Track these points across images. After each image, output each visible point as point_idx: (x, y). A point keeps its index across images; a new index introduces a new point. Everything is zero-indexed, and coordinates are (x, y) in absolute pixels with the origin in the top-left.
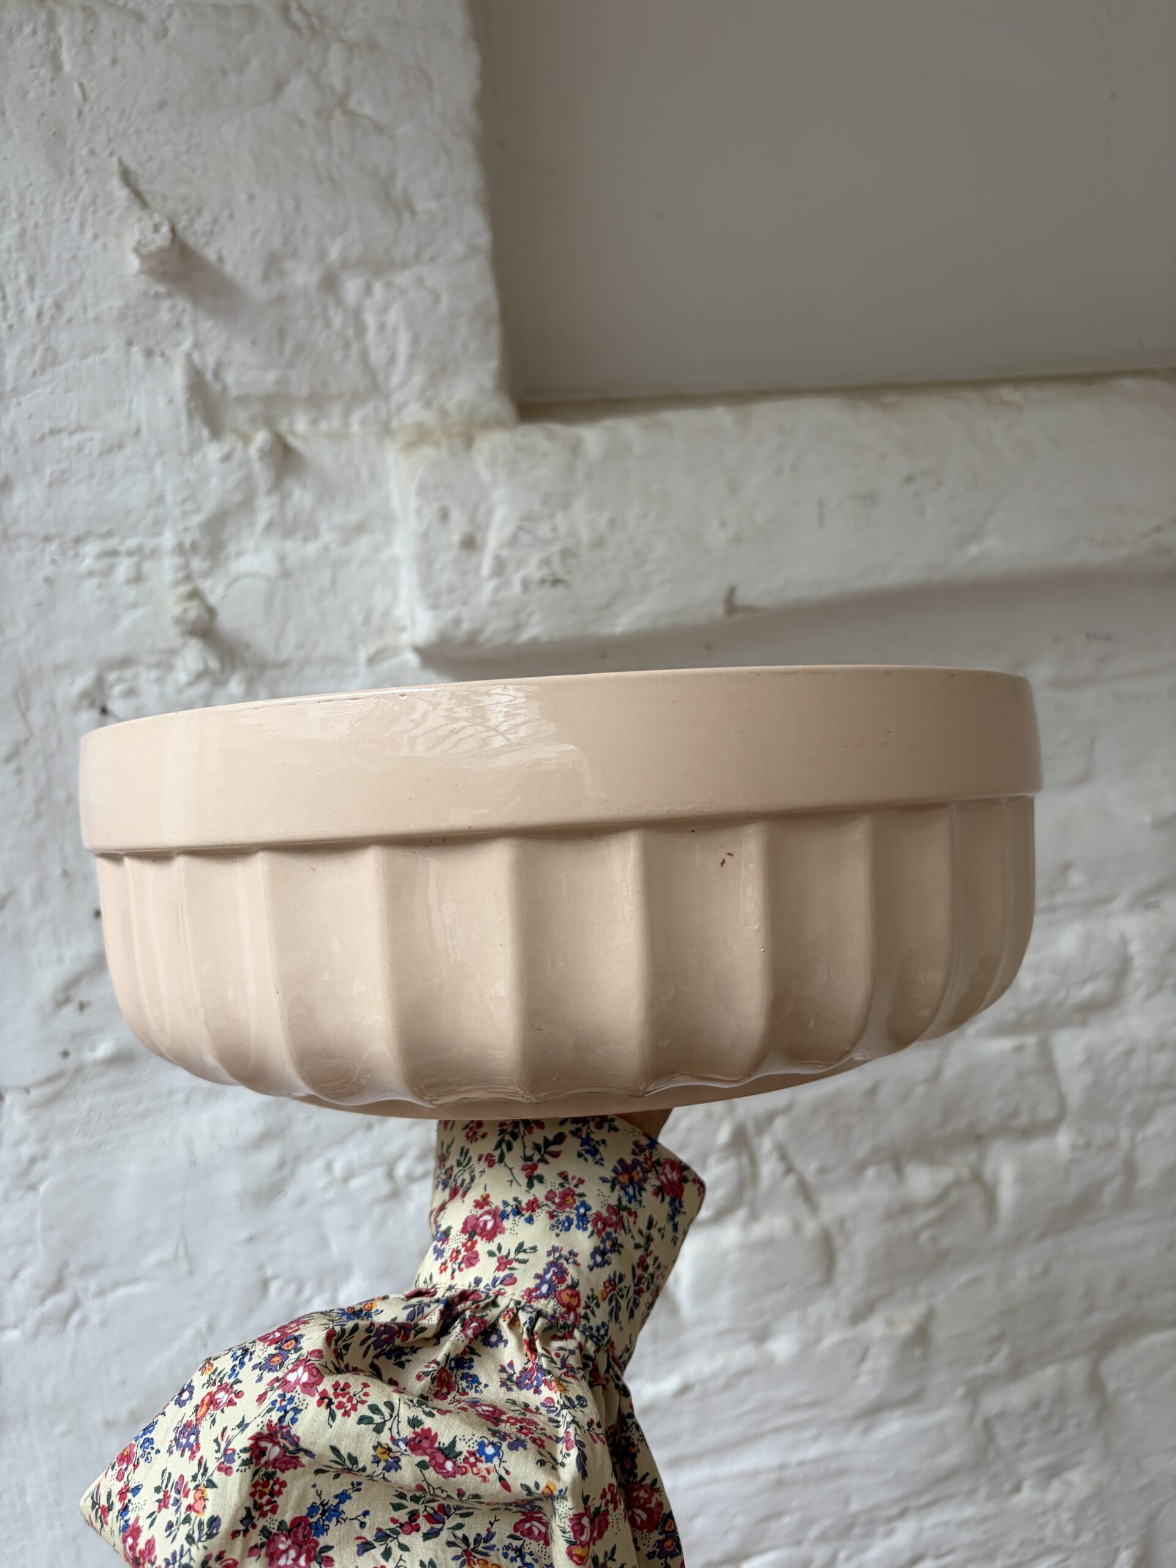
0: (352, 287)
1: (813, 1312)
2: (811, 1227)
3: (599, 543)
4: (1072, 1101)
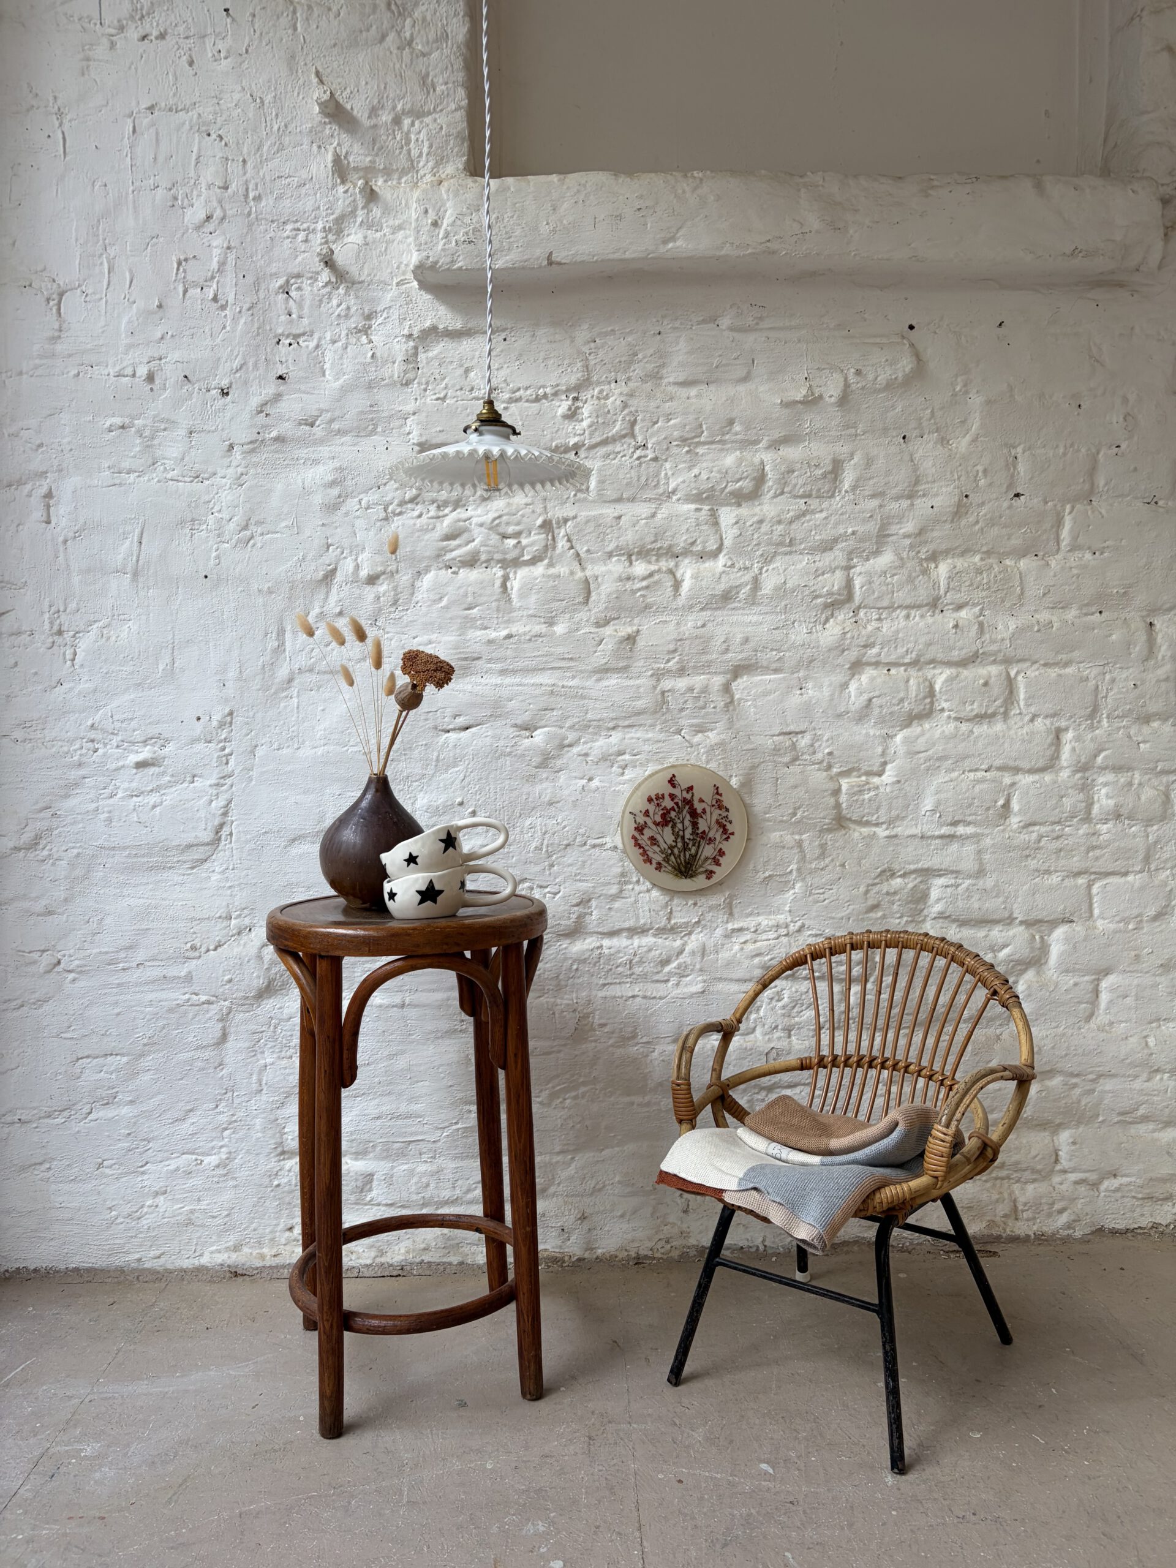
1: (578, 616)
2: (579, 575)
4: (727, 543)
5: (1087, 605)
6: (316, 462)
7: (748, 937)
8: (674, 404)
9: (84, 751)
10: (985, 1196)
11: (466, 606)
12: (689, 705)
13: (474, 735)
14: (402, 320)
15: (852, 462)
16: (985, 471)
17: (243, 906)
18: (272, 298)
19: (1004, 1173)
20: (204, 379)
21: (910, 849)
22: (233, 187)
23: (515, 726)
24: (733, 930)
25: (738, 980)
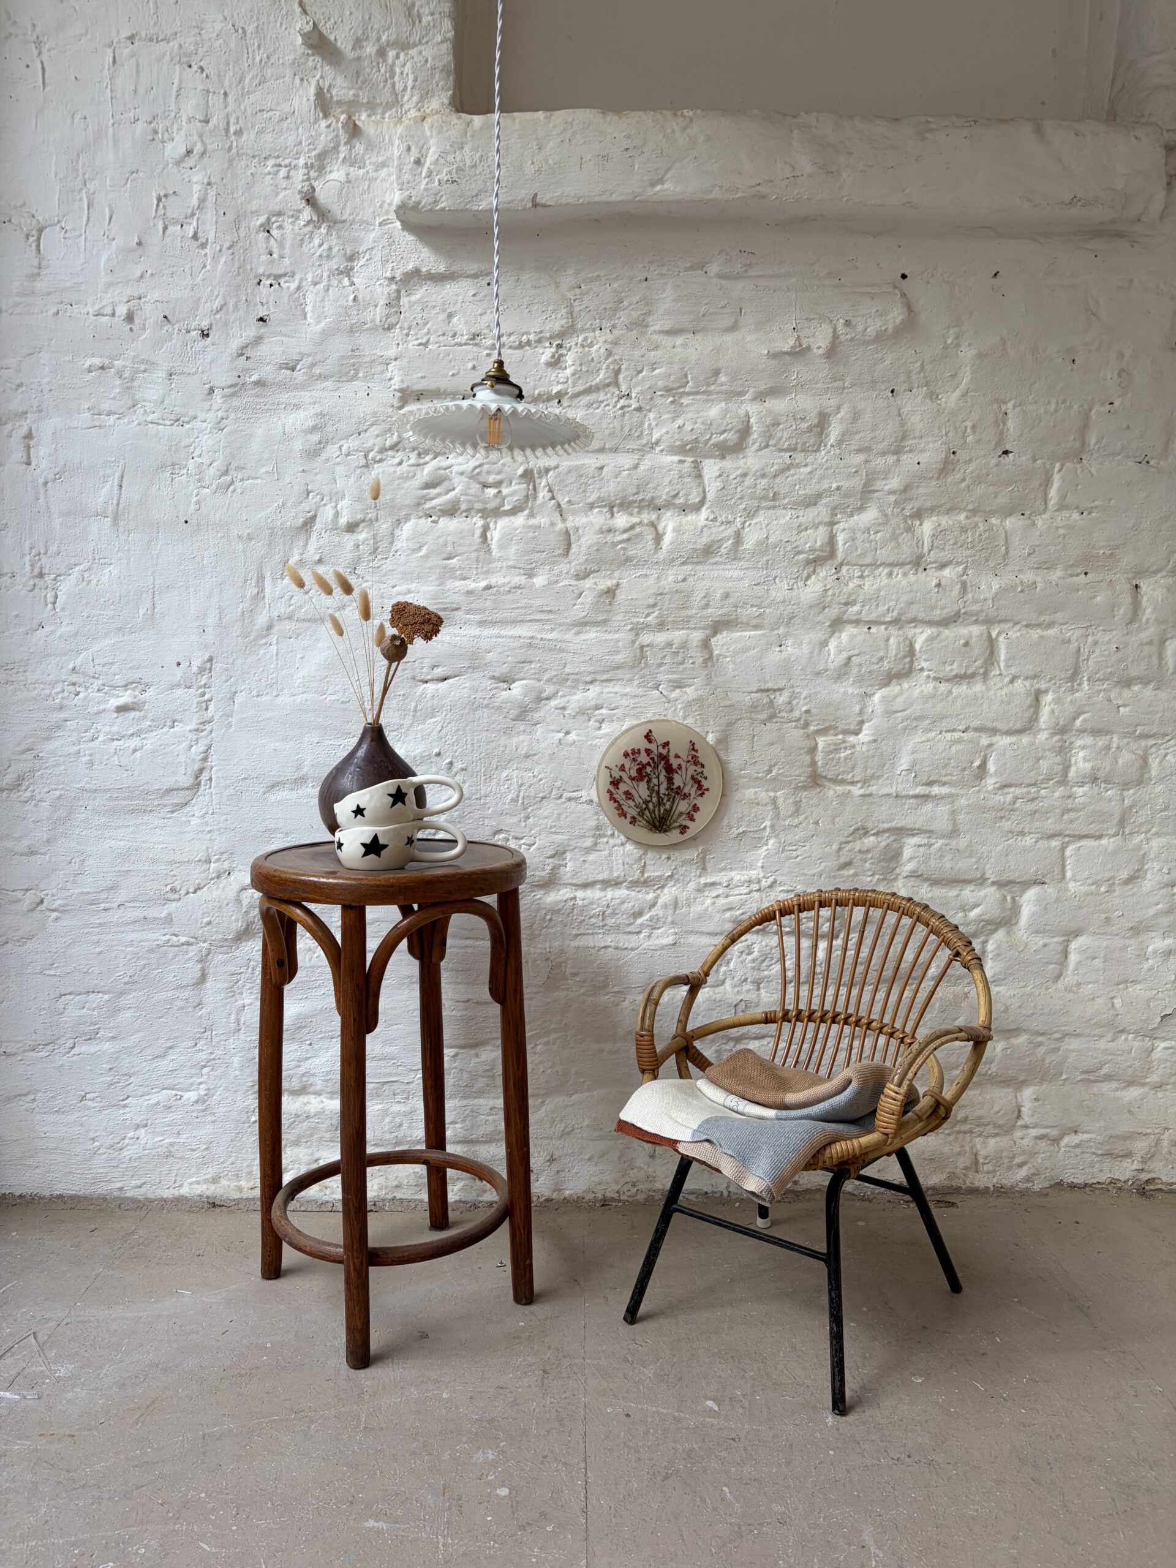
0: (391, 54)
1: (557, 568)
2: (560, 526)
3: (474, 166)
4: (710, 496)
5: (1072, 566)
6: (297, 407)
7: (721, 891)
8: (659, 353)
9: (66, 694)
10: (946, 1149)
11: (444, 556)
12: (667, 660)
13: (451, 686)
14: (384, 262)
15: (839, 416)
16: (974, 427)
17: (222, 850)
18: (252, 236)
19: (967, 1127)
20: (184, 320)
21: (884, 808)
22: (214, 121)
23: (493, 677)
24: (706, 885)
25: (710, 934)
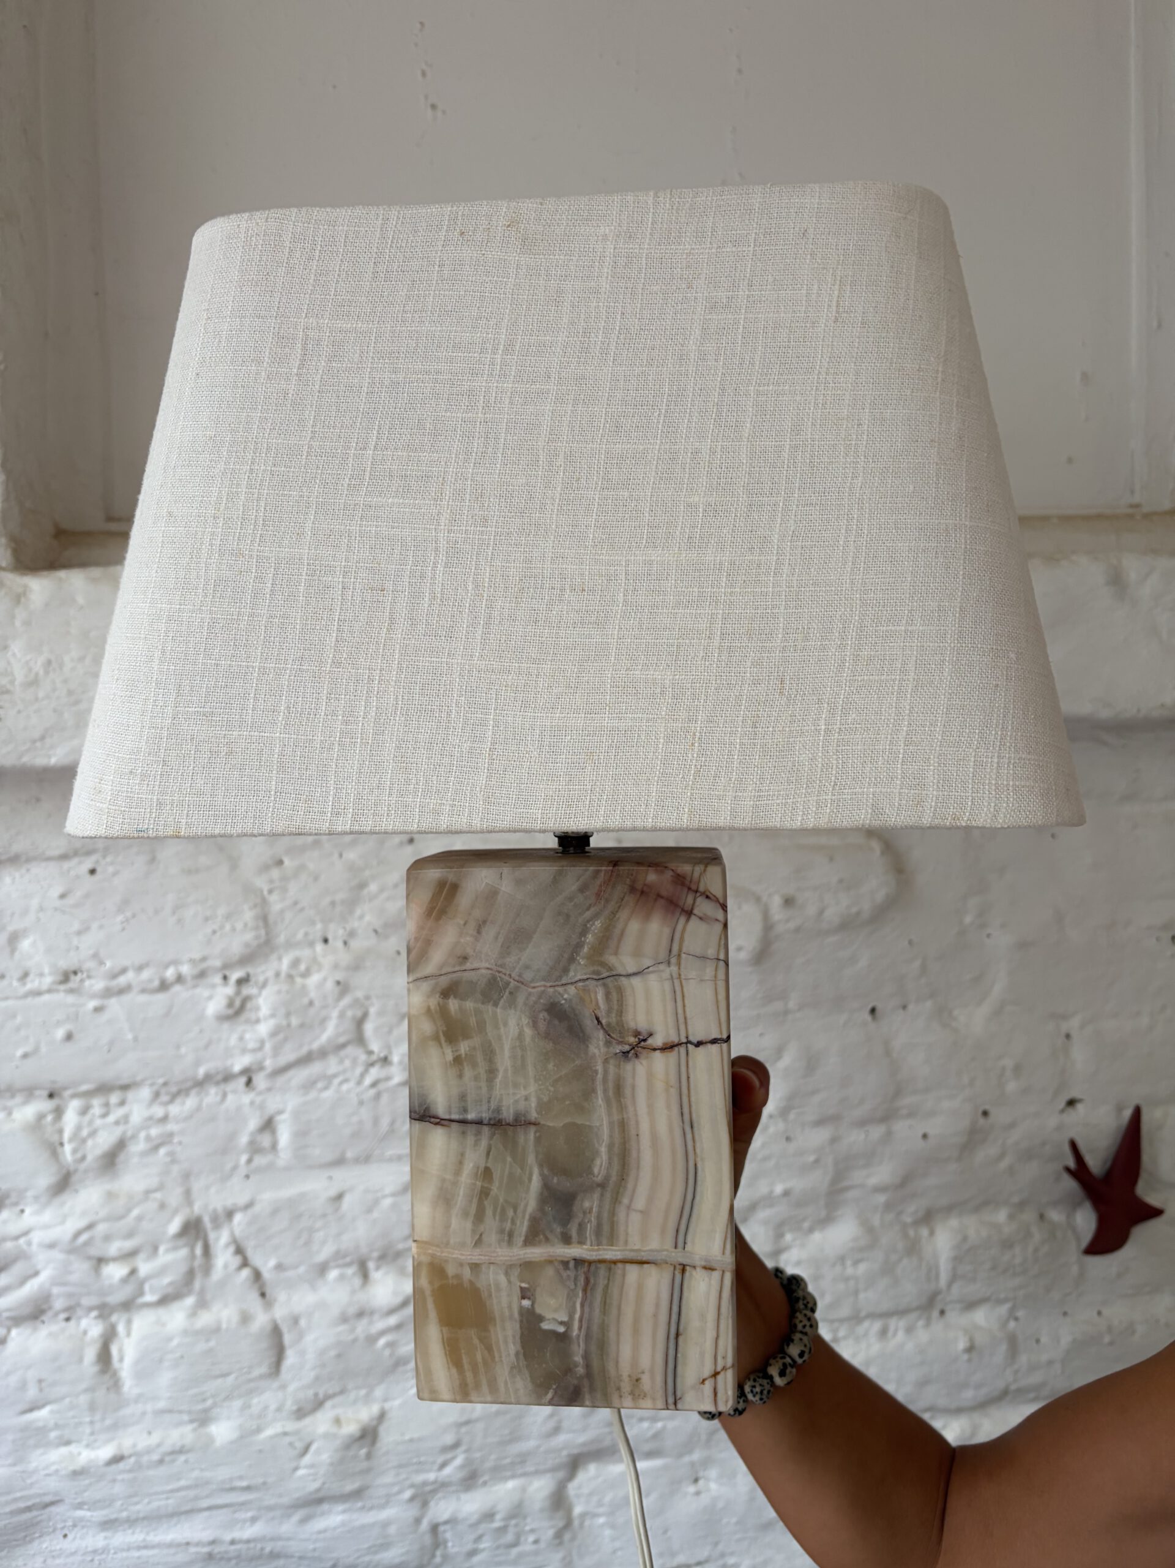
1: (256, 1402)
2: (261, 1319)
16: (1016, 1067)
